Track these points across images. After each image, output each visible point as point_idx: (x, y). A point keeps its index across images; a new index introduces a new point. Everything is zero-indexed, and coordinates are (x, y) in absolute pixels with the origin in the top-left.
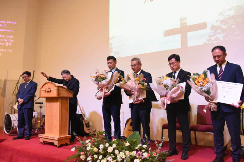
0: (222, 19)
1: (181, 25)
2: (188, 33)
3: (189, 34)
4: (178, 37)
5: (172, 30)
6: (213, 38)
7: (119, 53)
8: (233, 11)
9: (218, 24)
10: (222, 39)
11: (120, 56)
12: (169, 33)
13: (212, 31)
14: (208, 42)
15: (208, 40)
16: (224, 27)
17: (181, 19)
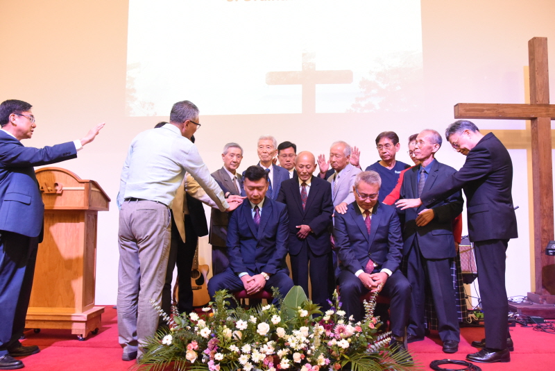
0: (380, 69)
1: (303, 66)
2: (317, 85)
3: (320, 88)
4: (297, 89)
6: (363, 104)
7: (153, 104)
8: (398, 60)
9: (372, 78)
10: (378, 107)
12: (277, 78)
13: (362, 90)
14: (353, 109)
15: (353, 106)
16: (383, 86)
17: (304, 55)
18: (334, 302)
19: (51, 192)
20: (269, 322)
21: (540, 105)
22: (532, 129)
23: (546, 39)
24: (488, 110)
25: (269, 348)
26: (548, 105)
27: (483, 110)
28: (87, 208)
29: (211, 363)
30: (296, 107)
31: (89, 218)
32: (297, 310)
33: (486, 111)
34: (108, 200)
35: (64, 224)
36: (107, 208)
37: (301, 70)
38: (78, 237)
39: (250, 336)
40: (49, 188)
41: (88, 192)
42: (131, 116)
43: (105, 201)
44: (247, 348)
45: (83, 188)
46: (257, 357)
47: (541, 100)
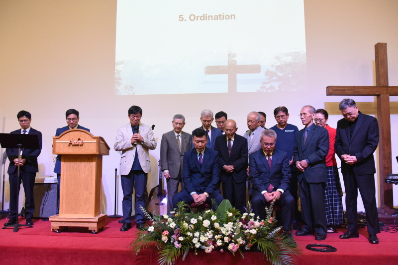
0: (278, 64)
1: (228, 62)
2: (237, 75)
3: (240, 77)
4: (225, 77)
5: (217, 67)
6: (267, 86)
7: (132, 87)
8: (290, 57)
9: (273, 70)
10: (277, 88)
11: (134, 93)
13: (267, 77)
14: (261, 90)
15: (261, 87)
16: (281, 75)
17: (229, 55)
18: (248, 208)
19: (76, 144)
20: (210, 219)
21: (383, 87)
22: (378, 102)
23: (386, 44)
24: (348, 90)
25: (209, 234)
26: (387, 87)
27: (345, 90)
28: (98, 153)
29: (176, 243)
30: (224, 89)
31: (98, 159)
32: (226, 212)
33: (346, 91)
34: (109, 148)
35: (83, 163)
36: (108, 154)
37: (227, 65)
38: (92, 171)
39: (199, 227)
40: (75, 142)
41: (99, 144)
42: (118, 95)
43: (106, 149)
44: (197, 234)
45: (95, 141)
46: (203, 239)
47: (383, 83)
